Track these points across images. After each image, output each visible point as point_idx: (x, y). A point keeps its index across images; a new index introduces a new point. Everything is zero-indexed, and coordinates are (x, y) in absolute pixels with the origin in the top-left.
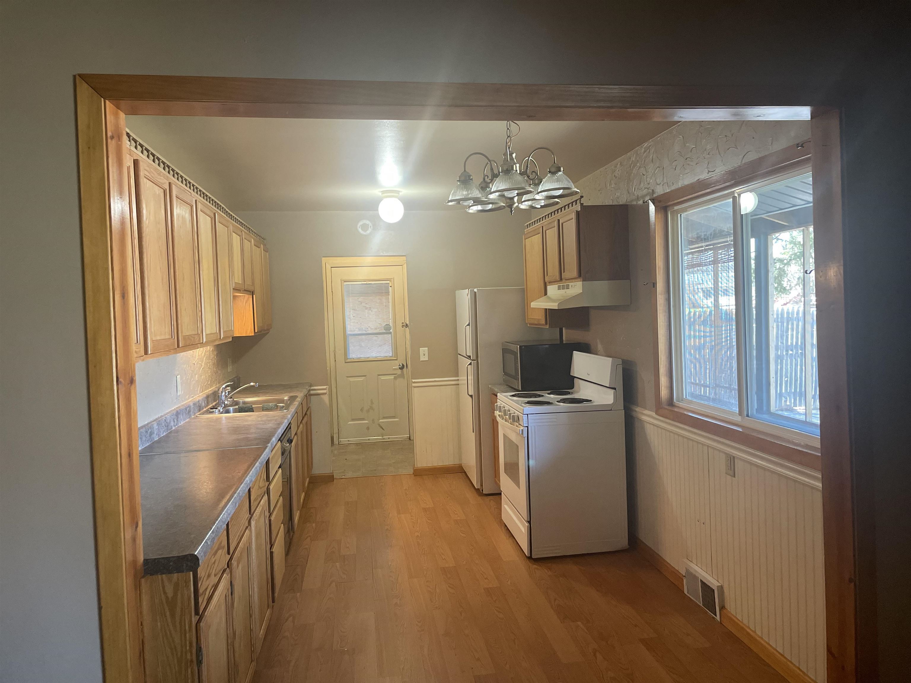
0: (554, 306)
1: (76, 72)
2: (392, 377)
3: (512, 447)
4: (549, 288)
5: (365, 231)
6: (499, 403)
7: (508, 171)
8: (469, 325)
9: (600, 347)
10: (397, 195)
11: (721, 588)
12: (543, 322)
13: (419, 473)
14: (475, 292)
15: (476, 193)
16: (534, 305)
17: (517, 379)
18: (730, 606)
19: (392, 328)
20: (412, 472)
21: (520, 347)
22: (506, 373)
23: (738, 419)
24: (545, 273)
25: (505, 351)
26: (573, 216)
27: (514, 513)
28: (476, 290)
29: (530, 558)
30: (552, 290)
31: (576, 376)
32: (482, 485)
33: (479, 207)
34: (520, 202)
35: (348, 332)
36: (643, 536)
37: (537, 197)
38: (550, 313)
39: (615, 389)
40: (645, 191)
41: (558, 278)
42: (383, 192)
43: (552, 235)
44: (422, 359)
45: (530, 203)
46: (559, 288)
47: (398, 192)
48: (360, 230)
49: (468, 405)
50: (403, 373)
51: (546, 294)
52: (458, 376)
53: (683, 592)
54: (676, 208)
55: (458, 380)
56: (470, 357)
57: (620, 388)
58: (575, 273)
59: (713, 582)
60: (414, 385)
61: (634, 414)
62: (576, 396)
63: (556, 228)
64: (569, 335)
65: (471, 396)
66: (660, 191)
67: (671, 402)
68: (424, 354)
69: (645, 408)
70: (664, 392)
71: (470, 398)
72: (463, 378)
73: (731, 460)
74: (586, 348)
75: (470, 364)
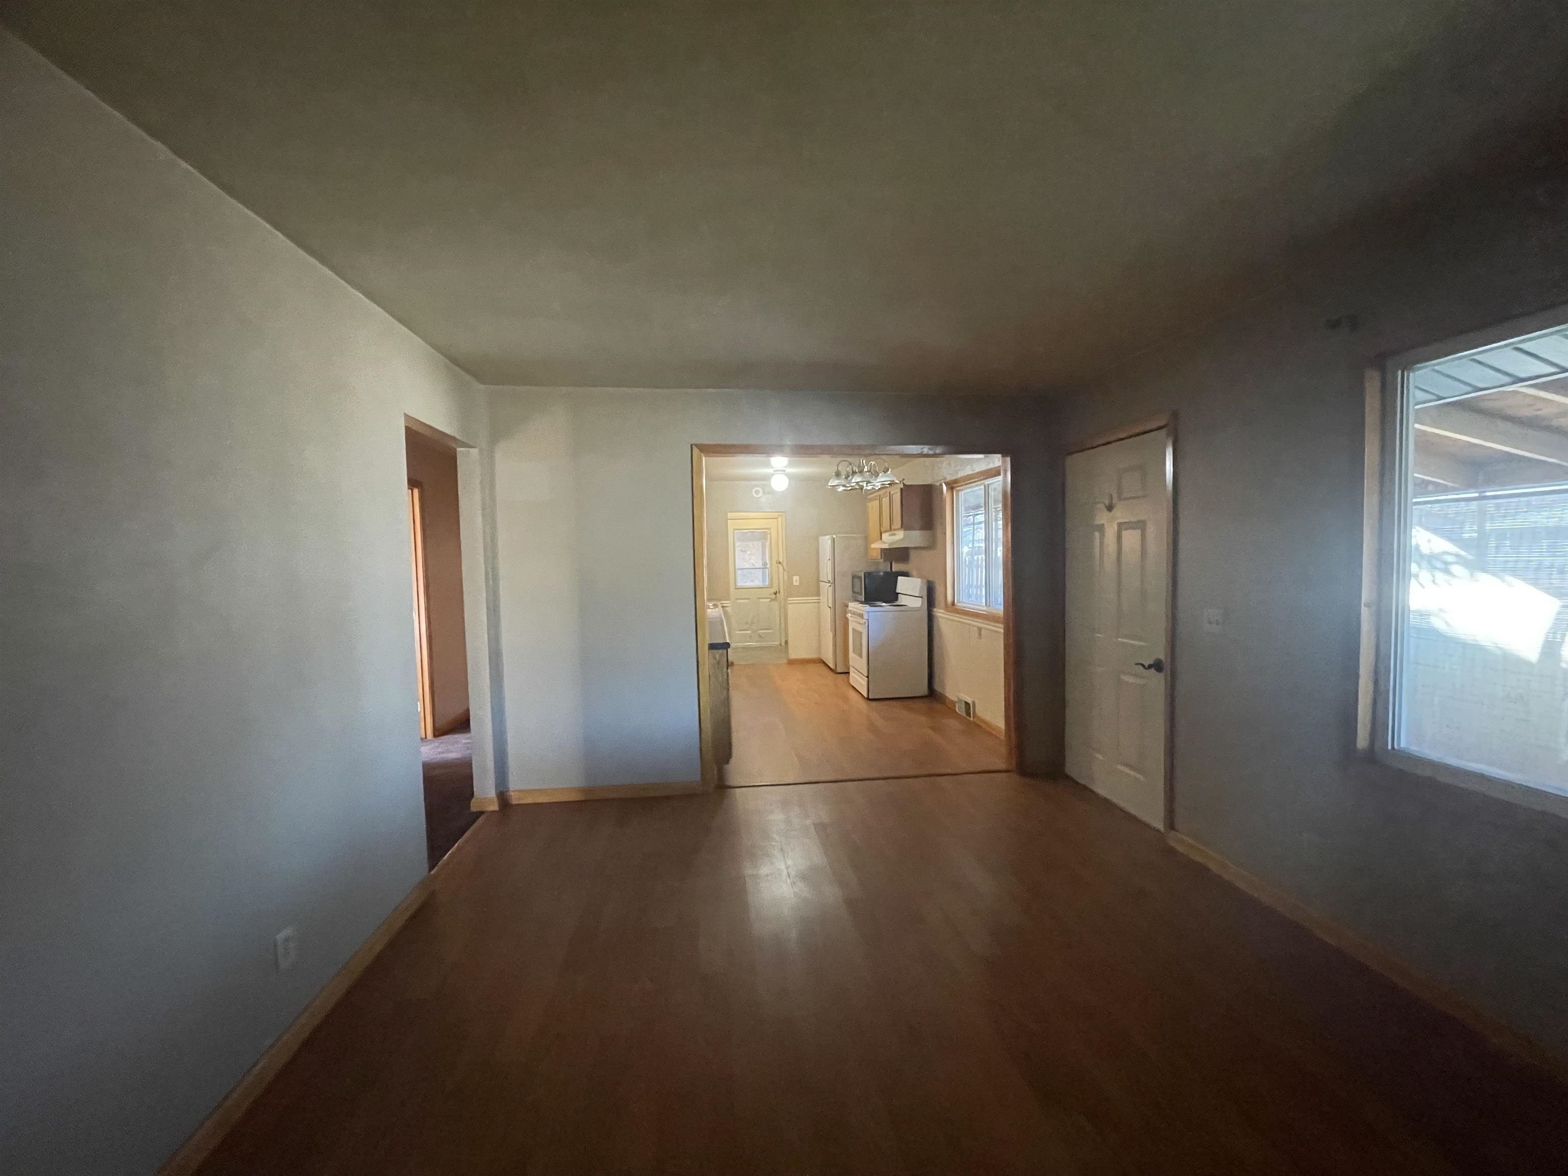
0: (886, 546)
1: (693, 442)
2: (769, 600)
3: (858, 634)
4: (883, 535)
5: (758, 495)
6: (850, 608)
7: (861, 472)
8: (829, 560)
9: (914, 573)
10: (784, 473)
11: (974, 703)
12: (879, 557)
13: (792, 662)
14: (834, 538)
15: (843, 482)
16: (873, 546)
17: (862, 595)
18: (978, 713)
19: (769, 564)
20: (785, 661)
21: (864, 574)
22: (854, 592)
23: (985, 608)
24: (881, 525)
25: (854, 577)
26: (899, 491)
27: (859, 676)
28: (834, 536)
29: (868, 699)
30: (885, 536)
31: (900, 592)
32: (836, 666)
33: (844, 488)
34: (867, 486)
35: (737, 567)
36: (937, 687)
37: (876, 484)
38: (884, 551)
39: (921, 597)
40: (942, 478)
41: (888, 528)
42: (774, 471)
43: (886, 501)
44: (795, 584)
45: (872, 487)
46: (890, 535)
47: (784, 471)
48: (754, 494)
49: (827, 614)
50: (776, 597)
51: (881, 539)
52: (819, 596)
53: (955, 711)
54: (958, 488)
55: (819, 599)
56: (829, 581)
57: (925, 598)
58: (899, 525)
59: (970, 701)
60: (789, 602)
61: (934, 613)
62: (898, 604)
63: (888, 498)
64: (896, 567)
65: (830, 607)
66: (949, 478)
67: (953, 604)
68: (796, 580)
69: (939, 609)
70: (949, 598)
71: (829, 609)
72: (823, 599)
73: (980, 629)
74: (906, 574)
75: (830, 586)
